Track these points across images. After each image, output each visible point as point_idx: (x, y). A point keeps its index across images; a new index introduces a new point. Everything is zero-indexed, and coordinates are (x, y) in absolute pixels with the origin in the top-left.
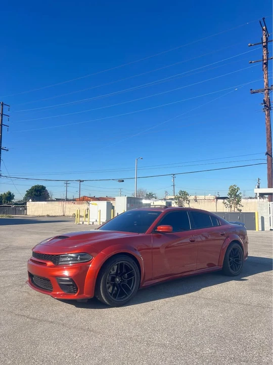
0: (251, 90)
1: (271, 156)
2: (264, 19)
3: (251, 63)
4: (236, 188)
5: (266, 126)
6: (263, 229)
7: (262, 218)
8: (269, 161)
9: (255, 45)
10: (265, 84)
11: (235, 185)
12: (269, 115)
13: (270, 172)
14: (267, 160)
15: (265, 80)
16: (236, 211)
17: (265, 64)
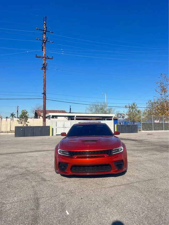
0: (36, 55)
1: (45, 95)
2: (46, 17)
3: (37, 39)
4: (26, 111)
5: (43, 78)
6: (53, 135)
7: (53, 129)
8: (44, 98)
9: (39, 30)
10: (44, 54)
11: (25, 110)
12: (45, 72)
13: (45, 104)
14: (44, 97)
15: (44, 52)
16: (25, 125)
17: (44, 43)
